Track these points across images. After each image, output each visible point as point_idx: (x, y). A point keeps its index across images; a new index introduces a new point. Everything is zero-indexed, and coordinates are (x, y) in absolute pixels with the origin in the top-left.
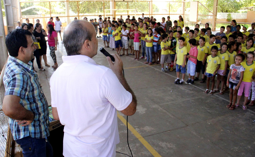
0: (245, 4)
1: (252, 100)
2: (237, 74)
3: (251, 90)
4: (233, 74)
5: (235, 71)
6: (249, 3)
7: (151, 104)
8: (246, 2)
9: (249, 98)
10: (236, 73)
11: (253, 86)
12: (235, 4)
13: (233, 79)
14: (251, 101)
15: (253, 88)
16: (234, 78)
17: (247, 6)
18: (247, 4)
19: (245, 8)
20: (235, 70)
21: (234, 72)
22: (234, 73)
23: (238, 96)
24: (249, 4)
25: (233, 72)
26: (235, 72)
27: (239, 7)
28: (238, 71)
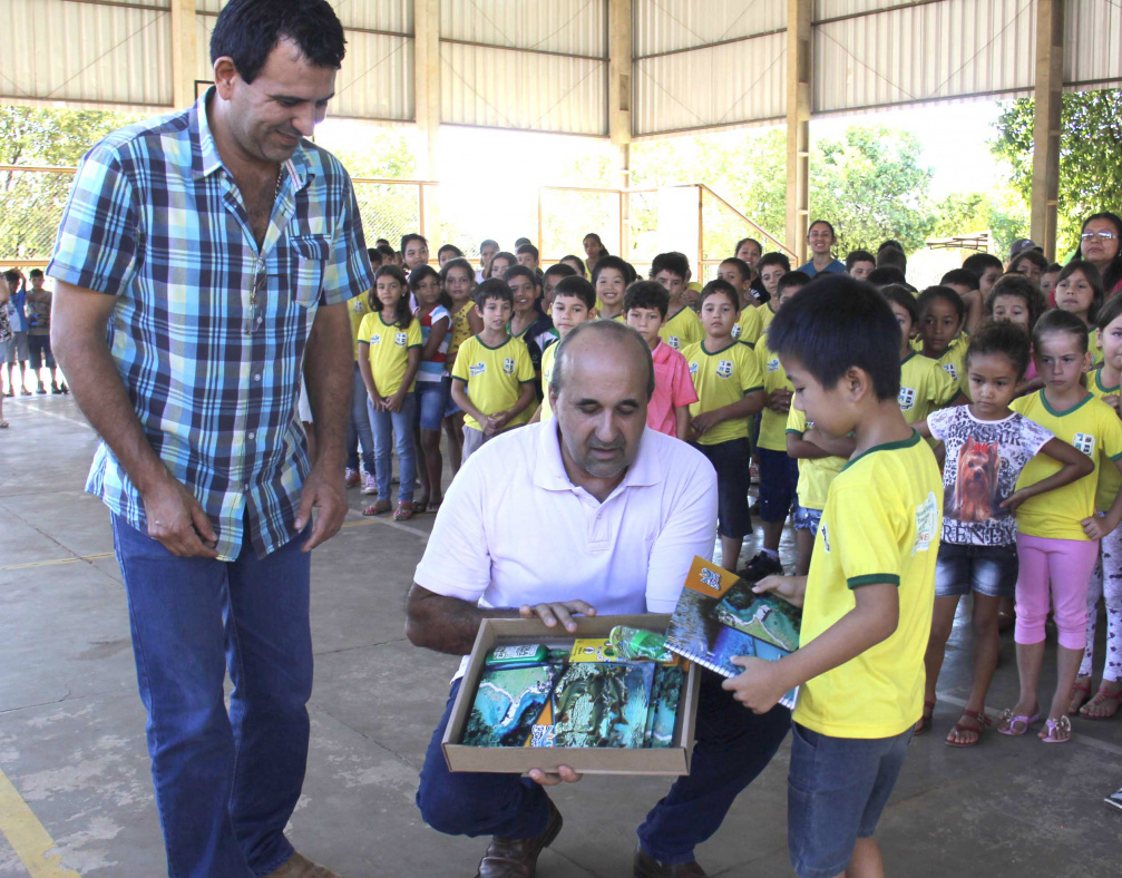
0: (948, 221)
1: (1109, 674)
2: (999, 474)
3: (1101, 601)
4: (967, 482)
5: (985, 460)
6: (965, 215)
7: (355, 758)
8: (951, 208)
9: (1086, 666)
10: (994, 476)
11: (1108, 569)
12: (897, 215)
13: (973, 518)
14: (1102, 686)
15: (1108, 592)
16: (981, 513)
17: (955, 229)
18: (956, 219)
19: (949, 239)
20: (979, 454)
21: (978, 468)
22: (977, 475)
23: (1023, 647)
24: (964, 222)
25: (971, 464)
26: (985, 467)
27: (917, 232)
28: (1004, 452)
